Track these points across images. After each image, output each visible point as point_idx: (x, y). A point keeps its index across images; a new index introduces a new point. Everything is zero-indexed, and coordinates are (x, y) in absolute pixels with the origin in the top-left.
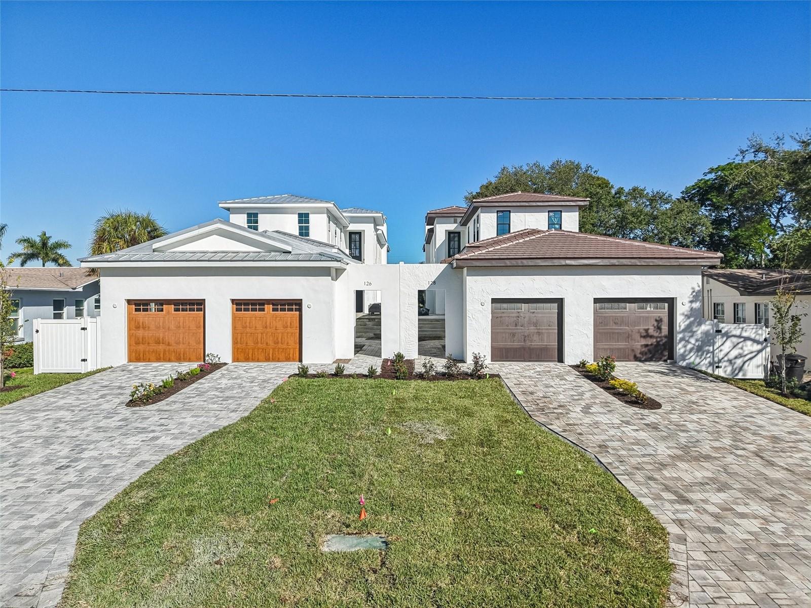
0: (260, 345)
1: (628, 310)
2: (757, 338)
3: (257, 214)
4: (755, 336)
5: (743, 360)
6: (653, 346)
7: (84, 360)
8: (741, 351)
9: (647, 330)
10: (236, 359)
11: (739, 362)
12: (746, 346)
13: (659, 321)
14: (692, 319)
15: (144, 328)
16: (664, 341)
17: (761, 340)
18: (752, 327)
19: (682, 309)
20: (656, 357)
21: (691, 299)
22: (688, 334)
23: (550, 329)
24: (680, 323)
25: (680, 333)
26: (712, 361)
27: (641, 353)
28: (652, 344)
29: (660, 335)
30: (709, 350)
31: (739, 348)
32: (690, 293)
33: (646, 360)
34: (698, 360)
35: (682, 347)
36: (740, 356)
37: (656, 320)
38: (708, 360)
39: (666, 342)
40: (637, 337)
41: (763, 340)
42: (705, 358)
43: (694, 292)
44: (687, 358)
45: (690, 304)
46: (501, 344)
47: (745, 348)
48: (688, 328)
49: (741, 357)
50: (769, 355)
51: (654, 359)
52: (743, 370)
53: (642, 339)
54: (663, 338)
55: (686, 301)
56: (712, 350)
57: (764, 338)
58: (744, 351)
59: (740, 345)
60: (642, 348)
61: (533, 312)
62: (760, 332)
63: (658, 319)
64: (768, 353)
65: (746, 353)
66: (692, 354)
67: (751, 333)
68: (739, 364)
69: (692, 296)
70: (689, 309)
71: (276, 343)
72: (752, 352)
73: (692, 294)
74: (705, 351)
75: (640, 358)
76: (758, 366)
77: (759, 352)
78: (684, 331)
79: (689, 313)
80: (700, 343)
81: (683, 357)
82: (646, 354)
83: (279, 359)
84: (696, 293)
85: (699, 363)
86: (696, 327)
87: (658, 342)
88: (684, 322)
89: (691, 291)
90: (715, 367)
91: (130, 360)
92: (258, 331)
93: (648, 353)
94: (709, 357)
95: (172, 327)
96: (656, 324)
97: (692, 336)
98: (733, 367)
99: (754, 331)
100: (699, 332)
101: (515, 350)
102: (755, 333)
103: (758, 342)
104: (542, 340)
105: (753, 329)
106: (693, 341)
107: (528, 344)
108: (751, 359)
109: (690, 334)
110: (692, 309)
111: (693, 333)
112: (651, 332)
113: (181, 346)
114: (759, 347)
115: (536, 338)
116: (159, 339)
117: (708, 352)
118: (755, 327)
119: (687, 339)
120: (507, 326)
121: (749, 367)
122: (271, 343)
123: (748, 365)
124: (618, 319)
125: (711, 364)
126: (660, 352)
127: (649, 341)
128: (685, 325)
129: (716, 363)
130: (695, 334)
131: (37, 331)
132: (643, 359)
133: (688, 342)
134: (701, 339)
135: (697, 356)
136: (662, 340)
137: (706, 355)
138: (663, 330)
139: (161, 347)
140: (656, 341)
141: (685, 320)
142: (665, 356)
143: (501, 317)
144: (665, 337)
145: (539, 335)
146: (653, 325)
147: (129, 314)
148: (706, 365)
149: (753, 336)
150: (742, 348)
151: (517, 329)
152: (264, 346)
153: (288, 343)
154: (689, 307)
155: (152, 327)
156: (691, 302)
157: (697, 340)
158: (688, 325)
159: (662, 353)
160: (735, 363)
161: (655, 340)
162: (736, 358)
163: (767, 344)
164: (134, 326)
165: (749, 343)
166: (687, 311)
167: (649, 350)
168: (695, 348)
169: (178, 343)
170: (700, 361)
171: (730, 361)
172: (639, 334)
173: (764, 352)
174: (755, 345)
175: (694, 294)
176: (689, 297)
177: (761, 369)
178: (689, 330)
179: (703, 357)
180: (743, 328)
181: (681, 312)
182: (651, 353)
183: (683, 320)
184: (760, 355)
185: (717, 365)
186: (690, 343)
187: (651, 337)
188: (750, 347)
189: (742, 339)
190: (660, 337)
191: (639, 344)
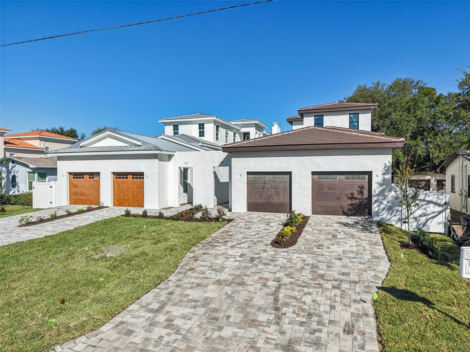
0: (126, 198)
1: (338, 180)
2: (439, 202)
3: (178, 125)
4: (437, 201)
5: (426, 218)
6: (357, 205)
7: (51, 203)
8: (424, 211)
9: (352, 194)
10: (115, 205)
11: (423, 219)
12: (429, 207)
13: (362, 187)
14: (384, 187)
15: (76, 187)
16: (365, 202)
17: (442, 204)
18: (434, 193)
19: (377, 179)
20: (359, 212)
21: (384, 172)
22: (381, 198)
23: (285, 192)
24: (375, 189)
25: (375, 196)
26: (400, 218)
27: (348, 210)
28: (356, 204)
29: (362, 198)
30: (398, 210)
31: (423, 209)
32: (383, 168)
33: (351, 215)
34: (389, 217)
35: (377, 207)
36: (423, 215)
37: (359, 187)
38: (398, 217)
39: (366, 203)
40: (344, 198)
41: (443, 203)
42: (395, 215)
43: (386, 167)
44: (380, 214)
45: (383, 176)
46: (254, 201)
47: (428, 209)
48: (382, 193)
49: (425, 216)
50: (448, 215)
51: (358, 214)
52: (427, 226)
53: (348, 200)
54: (365, 200)
55: (380, 173)
56: (400, 210)
57: (444, 201)
58: (427, 211)
59: (424, 207)
60: (349, 207)
61: (274, 181)
62: (441, 197)
63: (360, 186)
64: (448, 213)
65: (429, 213)
66: (384, 212)
67: (433, 198)
68: (424, 221)
69: (384, 170)
70: (382, 179)
71: (134, 197)
72: (434, 213)
73: (384, 169)
74: (396, 210)
75: (347, 213)
76: (440, 223)
77: (440, 212)
78: (378, 195)
79: (382, 182)
80: (391, 204)
81: (377, 214)
82: (351, 210)
83: (135, 205)
84: (388, 168)
85: (390, 219)
86: (388, 192)
87: (360, 203)
88: (378, 189)
89: (383, 166)
90: (402, 222)
91: (71, 204)
92: (125, 190)
93: (353, 210)
94: (399, 215)
95: (88, 187)
96: (359, 190)
97: (384, 199)
98: (418, 222)
99: (436, 196)
100: (390, 196)
101: (262, 204)
102: (436, 198)
103: (439, 205)
104: (279, 199)
105: (435, 195)
106: (385, 202)
107: (271, 200)
108: (433, 217)
109: (382, 198)
110: (384, 179)
111: (385, 197)
112: (356, 195)
113: (92, 197)
114: (440, 209)
115: (275, 197)
116: (82, 193)
117: (397, 211)
118: (437, 193)
119: (380, 201)
120: (258, 189)
121: (431, 224)
122: (131, 196)
123: (431, 222)
124: (330, 186)
125: (400, 220)
126: (362, 209)
127: (354, 202)
128: (379, 191)
129: (404, 219)
130: (386, 198)
131: (34, 188)
132: (349, 214)
133: (381, 203)
134: (391, 201)
135: (388, 214)
136: (364, 201)
137: (396, 213)
138: (364, 194)
139: (83, 197)
140: (360, 202)
141: (378, 187)
142: (366, 212)
143: (254, 183)
144: (366, 199)
145: (278, 195)
146: (357, 190)
147: (70, 179)
148: (396, 220)
149: (435, 200)
150: (425, 209)
151: (264, 191)
152: (128, 198)
153: (139, 197)
154: (382, 178)
155: (80, 187)
156: (384, 174)
157: (388, 202)
158: (381, 191)
159: (364, 210)
160: (419, 220)
161: (358, 201)
162: (420, 216)
163: (447, 207)
164: (72, 186)
165: (431, 205)
166: (381, 181)
167: (354, 208)
168: (387, 207)
169: (90, 195)
170: (390, 217)
171: (415, 218)
172: (347, 196)
173: (444, 213)
174: (437, 207)
175: (386, 168)
176: (382, 171)
177: (442, 226)
178: (382, 195)
179: (393, 215)
180: (426, 194)
181: (376, 181)
182: (355, 210)
183: (377, 187)
184: (441, 215)
185: (404, 221)
186: (383, 204)
187: (356, 198)
188: (432, 208)
189: (426, 203)
190: (362, 199)
191: (346, 203)
